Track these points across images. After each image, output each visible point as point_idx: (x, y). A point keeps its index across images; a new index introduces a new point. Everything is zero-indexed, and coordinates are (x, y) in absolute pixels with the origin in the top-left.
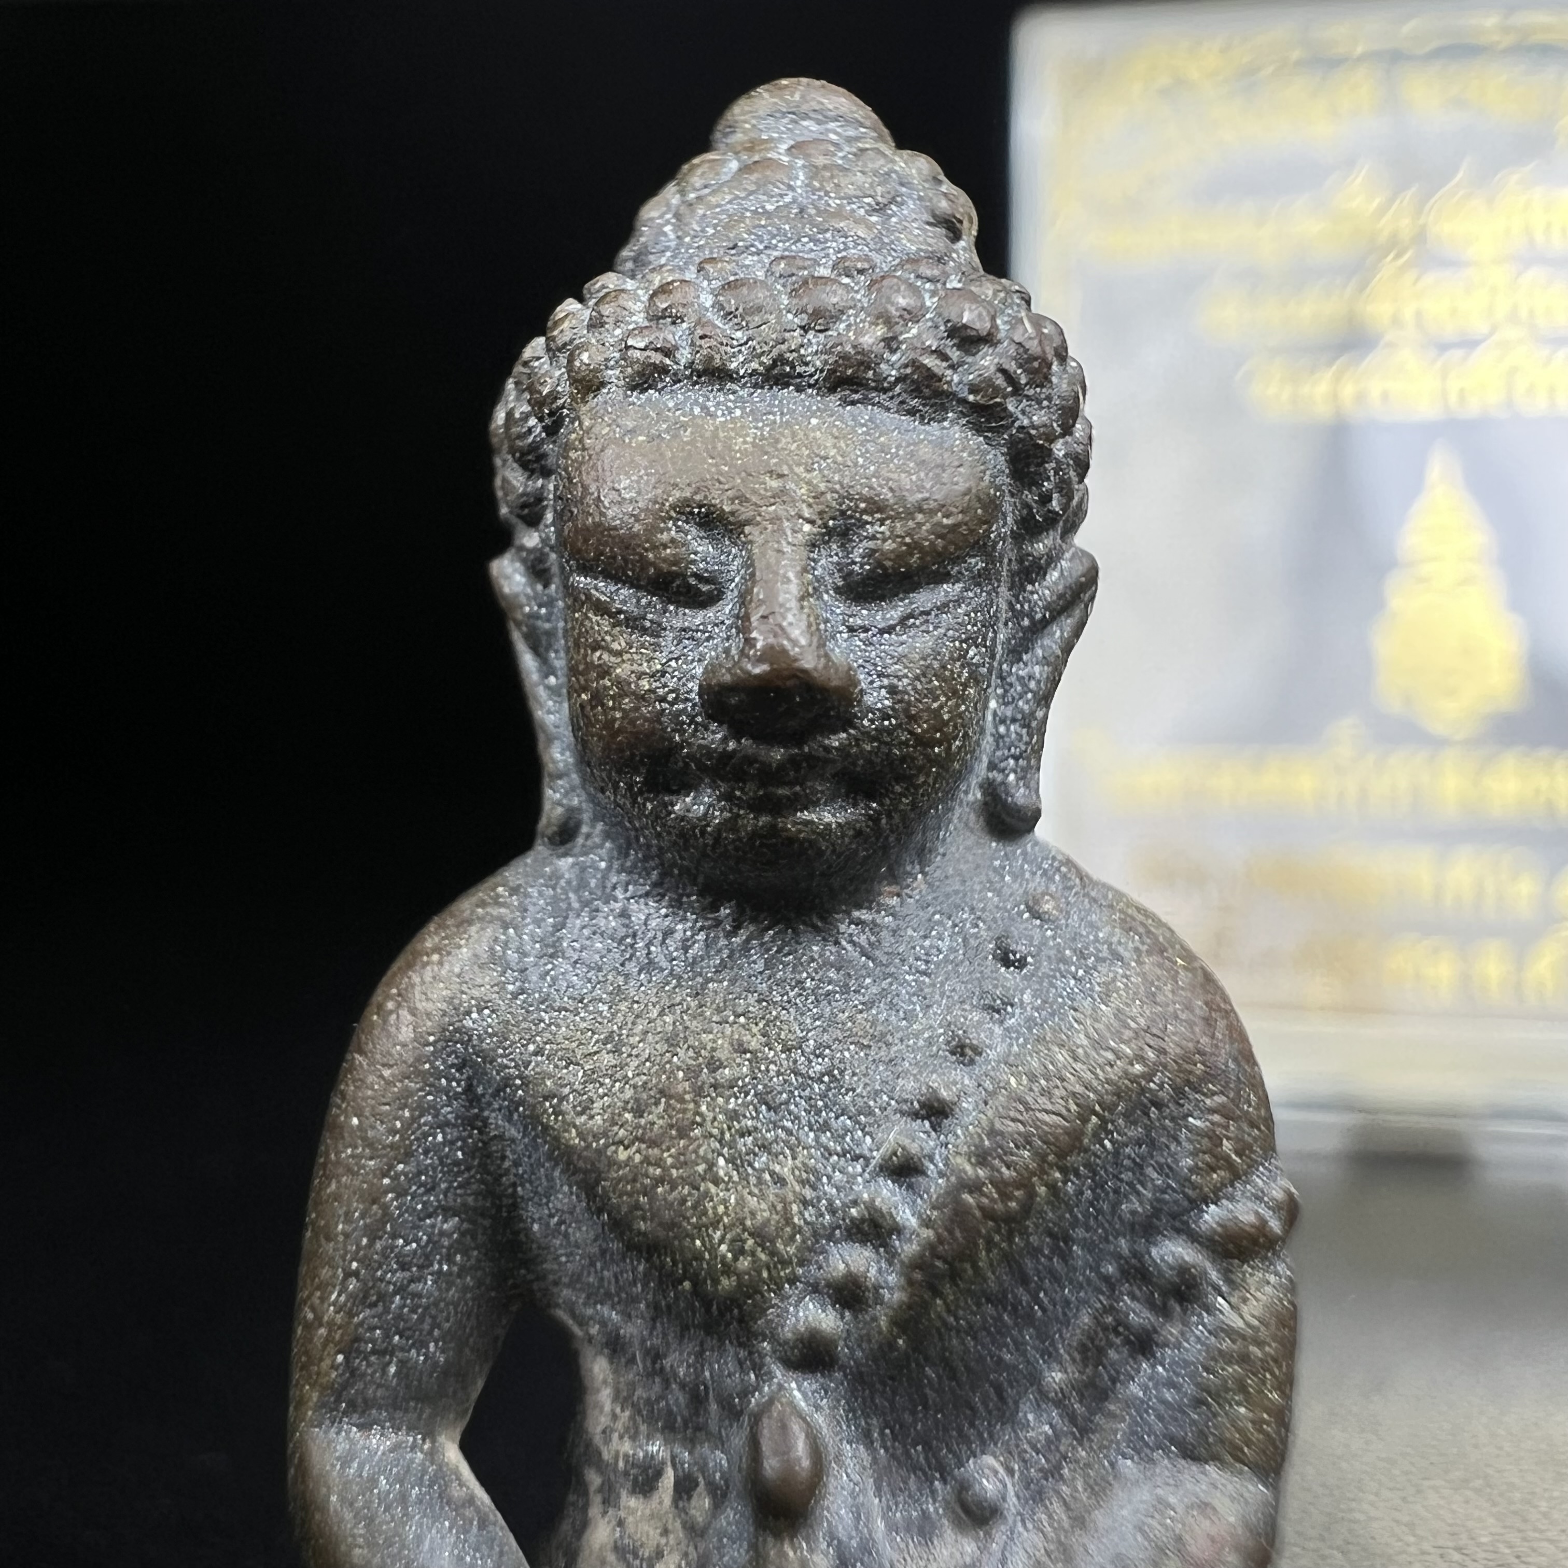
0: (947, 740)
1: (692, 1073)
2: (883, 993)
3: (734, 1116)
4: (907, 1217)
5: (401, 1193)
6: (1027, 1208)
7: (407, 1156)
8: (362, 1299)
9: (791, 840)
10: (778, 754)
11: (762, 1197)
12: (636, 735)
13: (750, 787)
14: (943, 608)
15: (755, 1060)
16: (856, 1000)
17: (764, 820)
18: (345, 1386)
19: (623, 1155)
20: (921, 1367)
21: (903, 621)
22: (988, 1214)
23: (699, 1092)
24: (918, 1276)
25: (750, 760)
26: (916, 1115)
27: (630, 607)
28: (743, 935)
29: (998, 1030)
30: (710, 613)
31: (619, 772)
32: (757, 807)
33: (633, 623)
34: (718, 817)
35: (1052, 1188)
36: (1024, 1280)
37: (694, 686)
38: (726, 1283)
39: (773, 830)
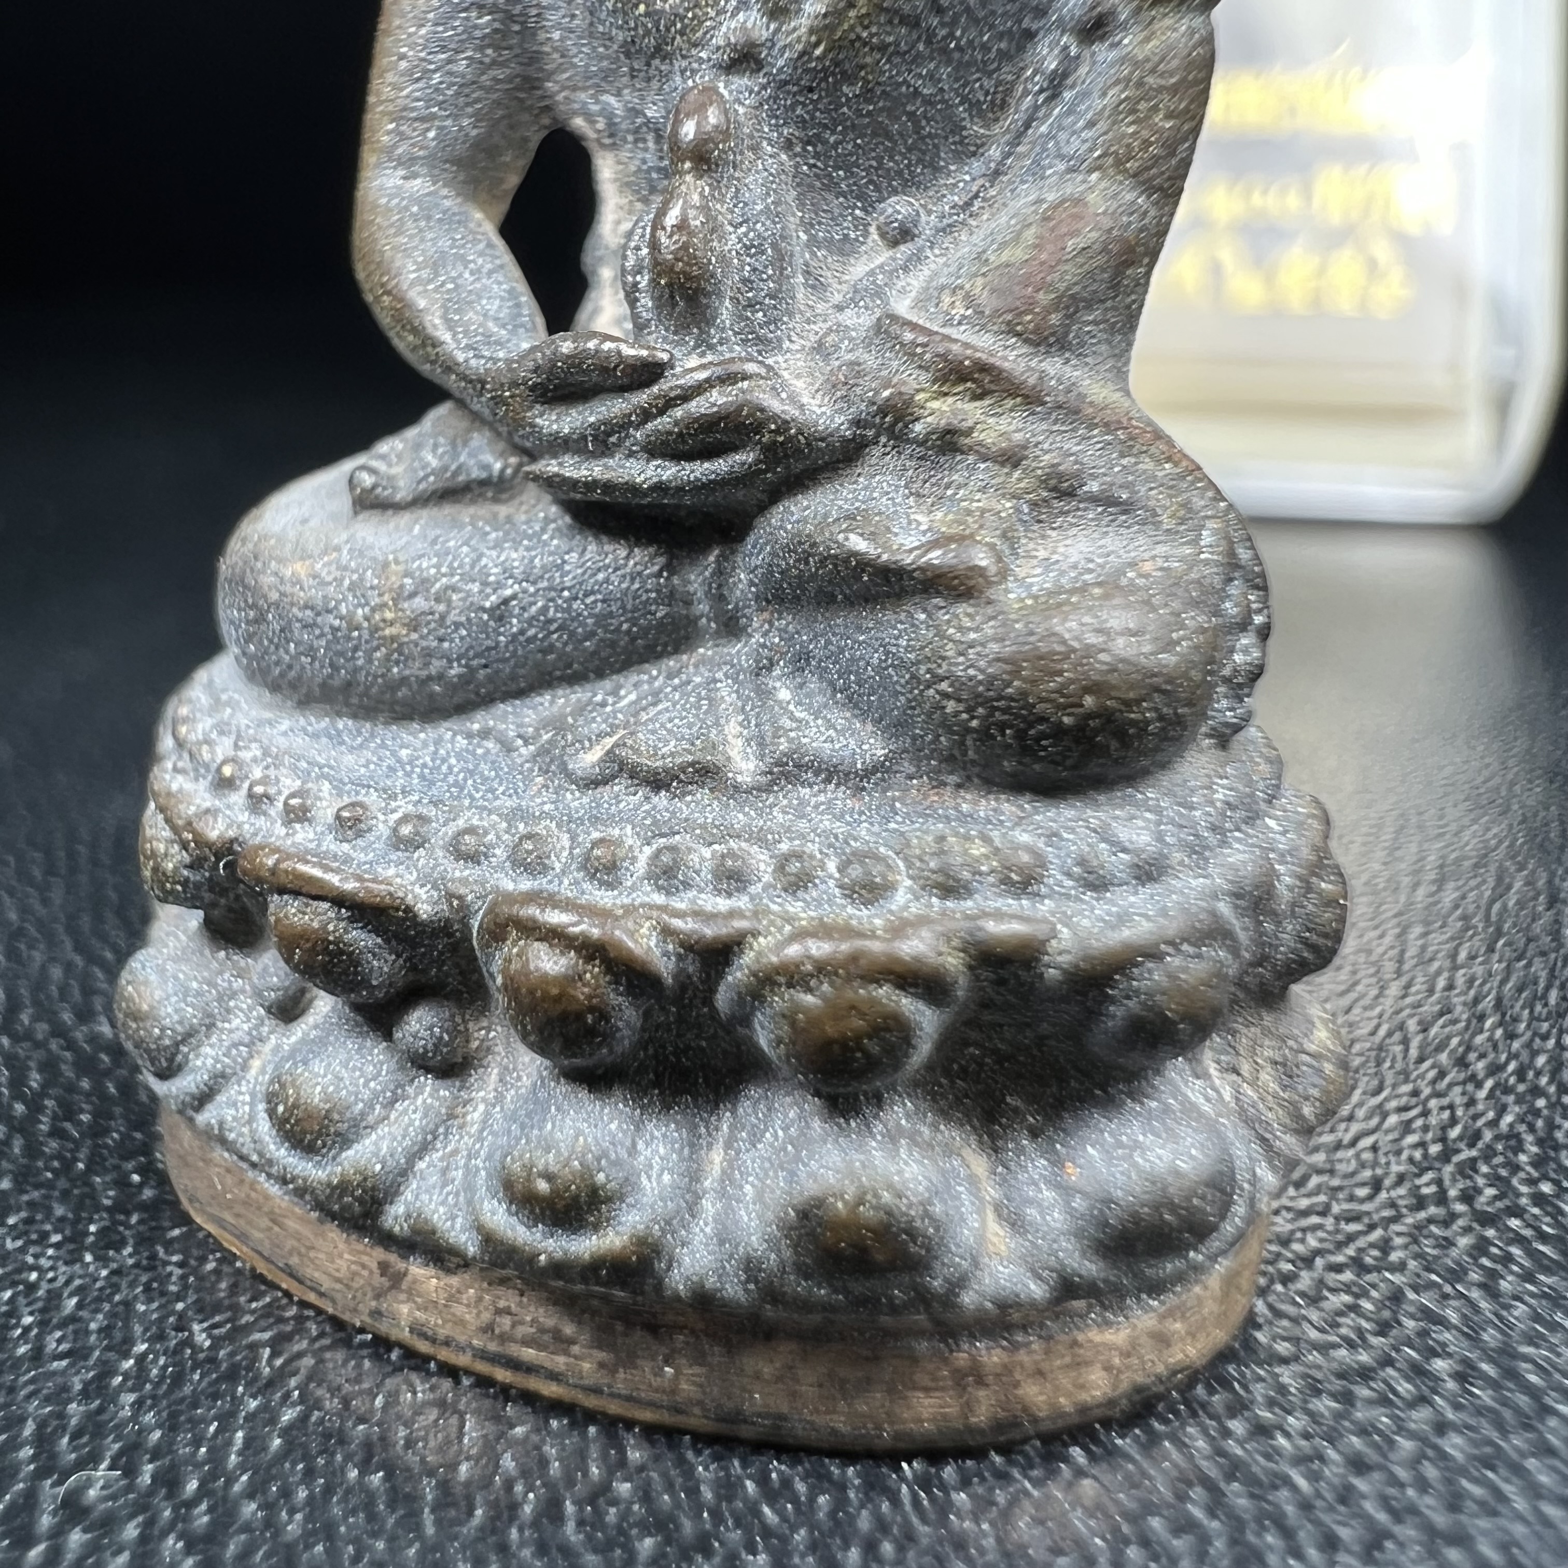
18: (395, 147)
20: (837, 83)
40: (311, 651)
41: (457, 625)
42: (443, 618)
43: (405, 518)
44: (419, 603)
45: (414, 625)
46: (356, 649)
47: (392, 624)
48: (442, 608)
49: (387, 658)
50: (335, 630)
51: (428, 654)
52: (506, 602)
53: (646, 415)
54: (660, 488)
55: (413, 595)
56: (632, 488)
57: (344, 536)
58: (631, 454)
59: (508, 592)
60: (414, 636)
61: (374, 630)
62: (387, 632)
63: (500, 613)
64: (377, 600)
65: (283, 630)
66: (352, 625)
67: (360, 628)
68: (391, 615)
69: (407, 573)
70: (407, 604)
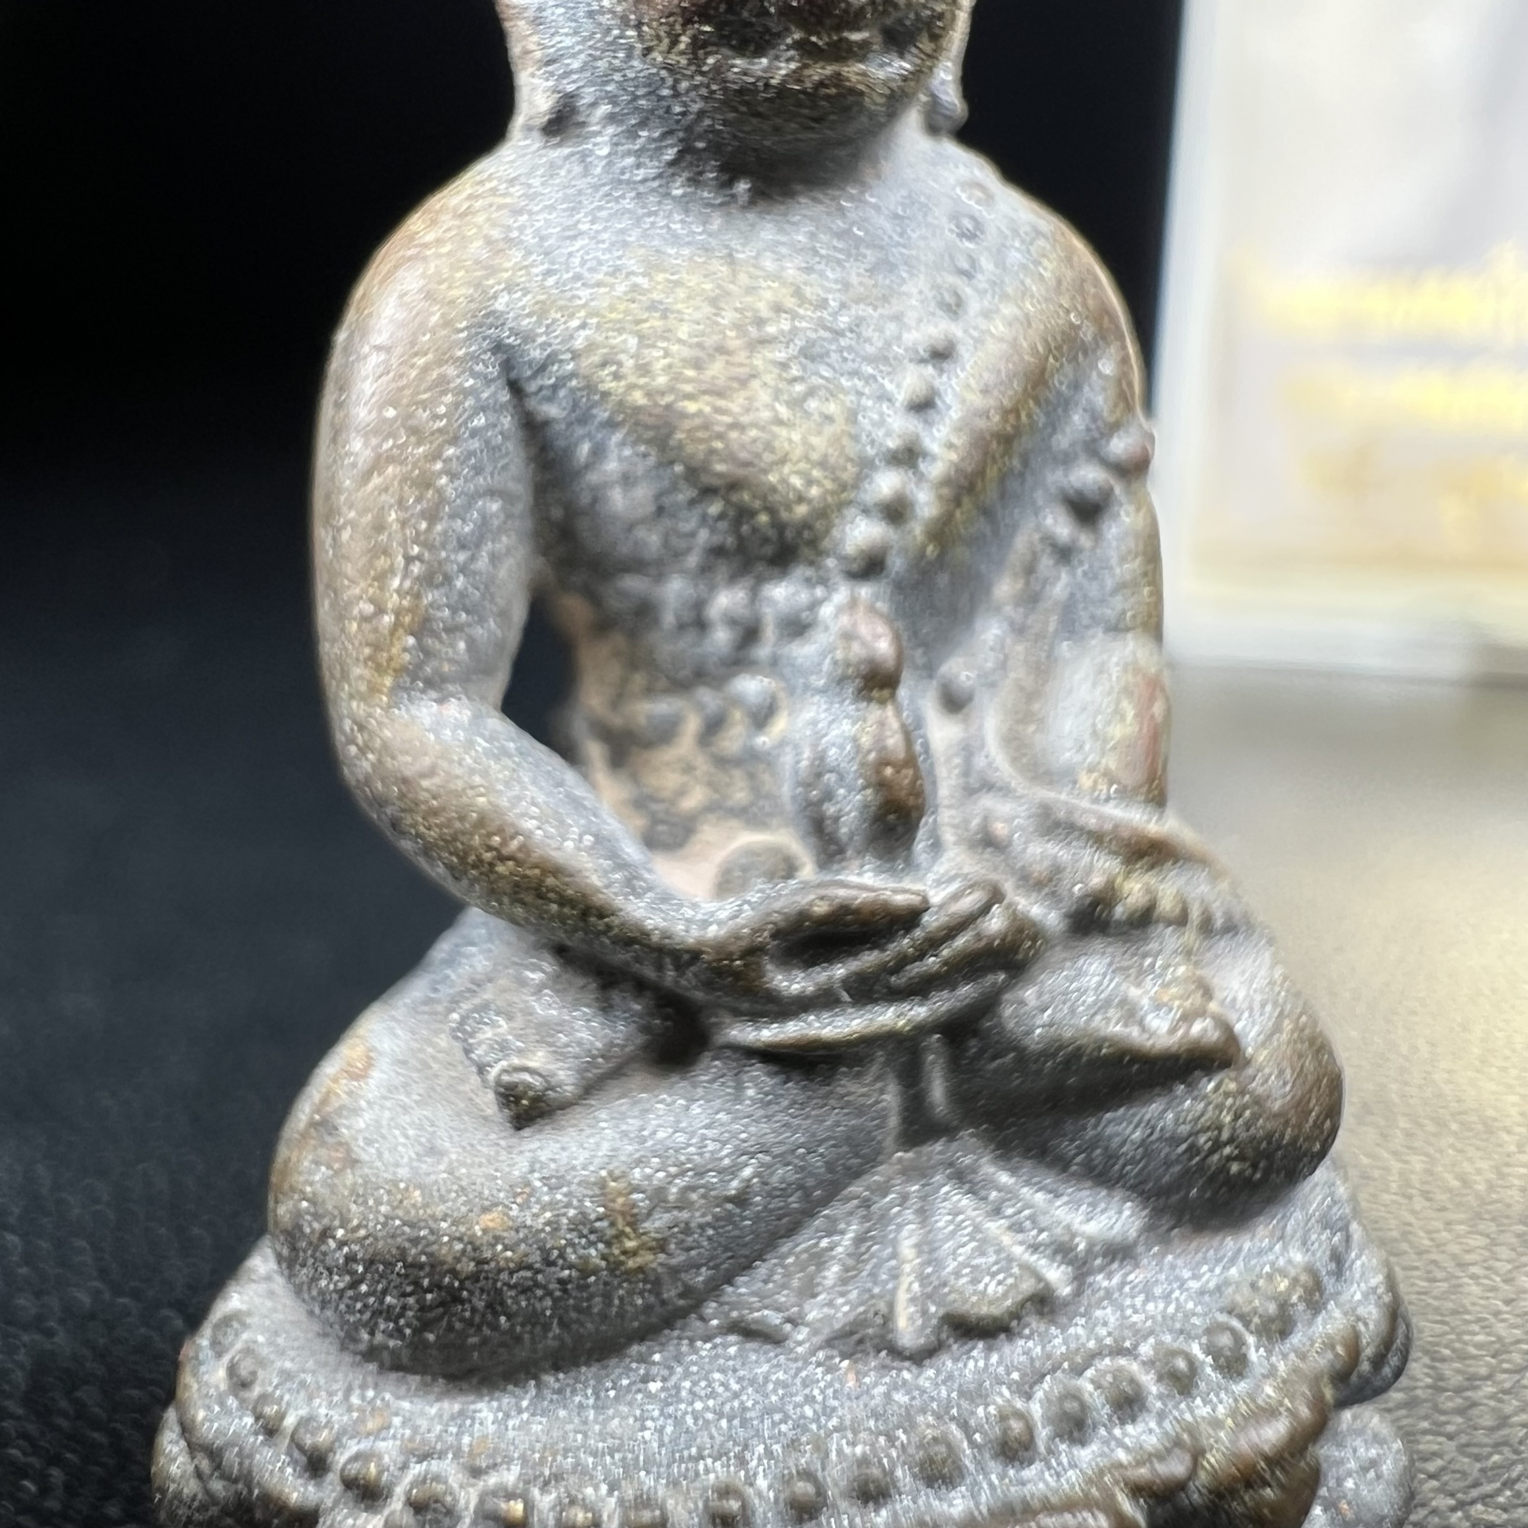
4: (929, 444)
40: (533, 1318)
41: (703, 1228)
44: (659, 1218)
45: (661, 1246)
46: (592, 1296)
47: (634, 1253)
48: (684, 1214)
49: (631, 1292)
50: (563, 1283)
51: (677, 1271)
54: (919, 1026)
55: (649, 1214)
56: (895, 1034)
57: (523, 1162)
59: (748, 1171)
60: (661, 1257)
62: (630, 1264)
63: (743, 1197)
64: (610, 1232)
65: (490, 1306)
66: (585, 1271)
67: (595, 1271)
68: (630, 1244)
69: (637, 1189)
70: (648, 1225)
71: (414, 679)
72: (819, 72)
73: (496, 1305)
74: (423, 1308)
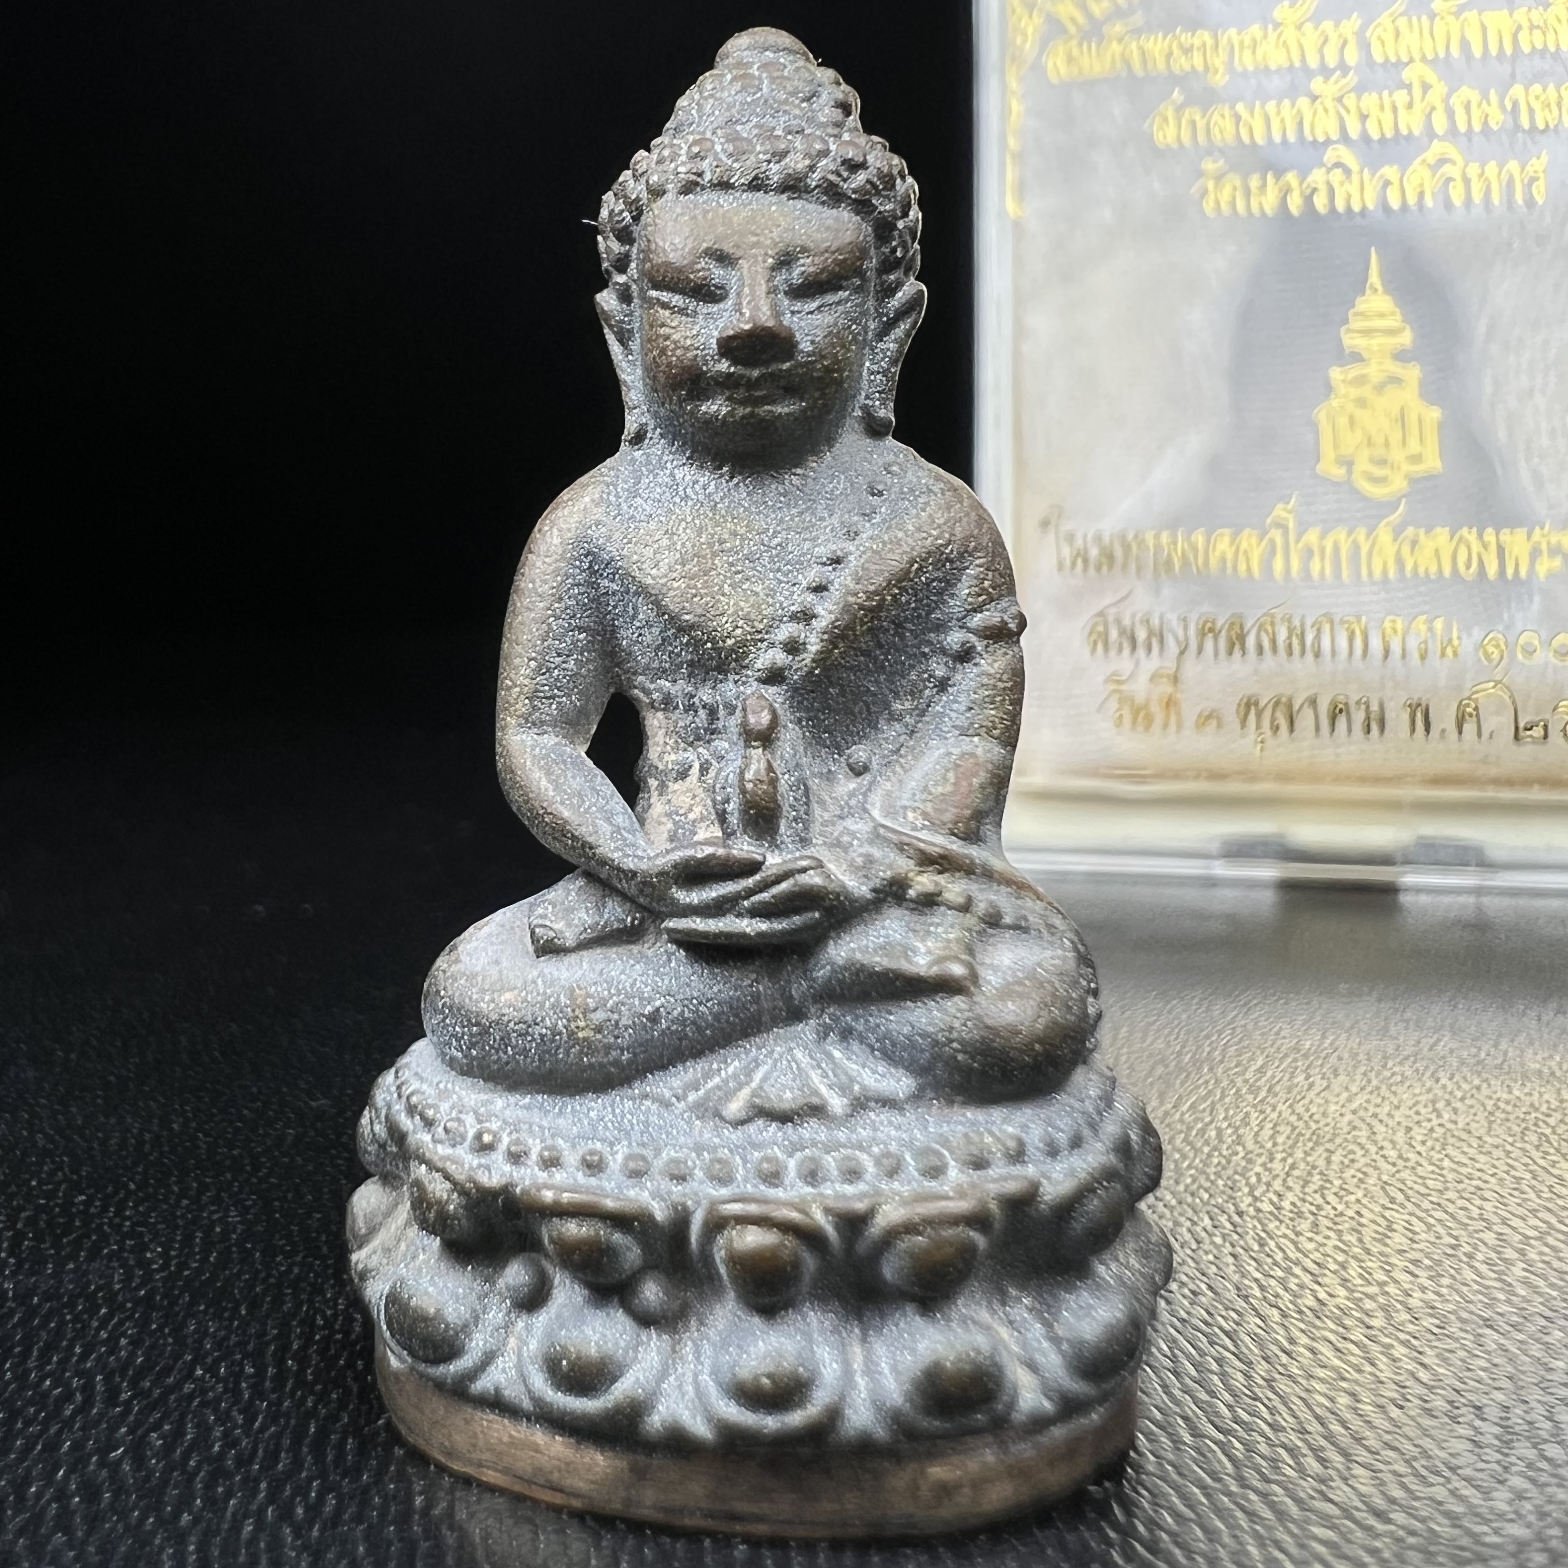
0: (840, 371)
1: (710, 545)
2: (808, 508)
3: (732, 565)
4: (819, 610)
5: (557, 618)
6: (881, 606)
7: (561, 599)
8: (538, 671)
9: (763, 420)
10: (756, 373)
11: (746, 601)
12: (683, 368)
13: (742, 391)
14: (838, 303)
15: (743, 539)
16: (794, 511)
17: (748, 410)
18: (530, 714)
19: (675, 585)
20: (827, 688)
21: (819, 308)
22: (861, 607)
23: (714, 555)
24: (826, 637)
25: (742, 376)
26: (824, 564)
27: (681, 303)
28: (735, 480)
29: (868, 525)
30: (721, 305)
31: (674, 390)
32: (743, 403)
33: (682, 311)
34: (724, 410)
35: (894, 596)
36: (880, 646)
37: (714, 341)
38: (730, 642)
39: (752, 414)
40: (525, 1052)
41: (626, 1027)
42: (617, 1023)
43: (573, 958)
44: (600, 1016)
45: (598, 1030)
46: (558, 1048)
47: (583, 1029)
48: (616, 1016)
49: (581, 1052)
50: (542, 1036)
51: (608, 1048)
52: (658, 1010)
53: (751, 892)
54: (761, 935)
55: (595, 1010)
56: (744, 935)
57: (535, 973)
58: (739, 915)
59: (658, 1003)
60: (599, 1036)
61: (571, 1034)
62: (580, 1035)
63: (654, 1017)
64: (571, 1014)
65: (502, 1039)
66: (555, 1032)
67: (560, 1034)
68: (582, 1024)
69: (589, 995)
70: (592, 1016)
71: (527, 721)
72: (741, 411)
73: (505, 1040)
74: (471, 1035)
